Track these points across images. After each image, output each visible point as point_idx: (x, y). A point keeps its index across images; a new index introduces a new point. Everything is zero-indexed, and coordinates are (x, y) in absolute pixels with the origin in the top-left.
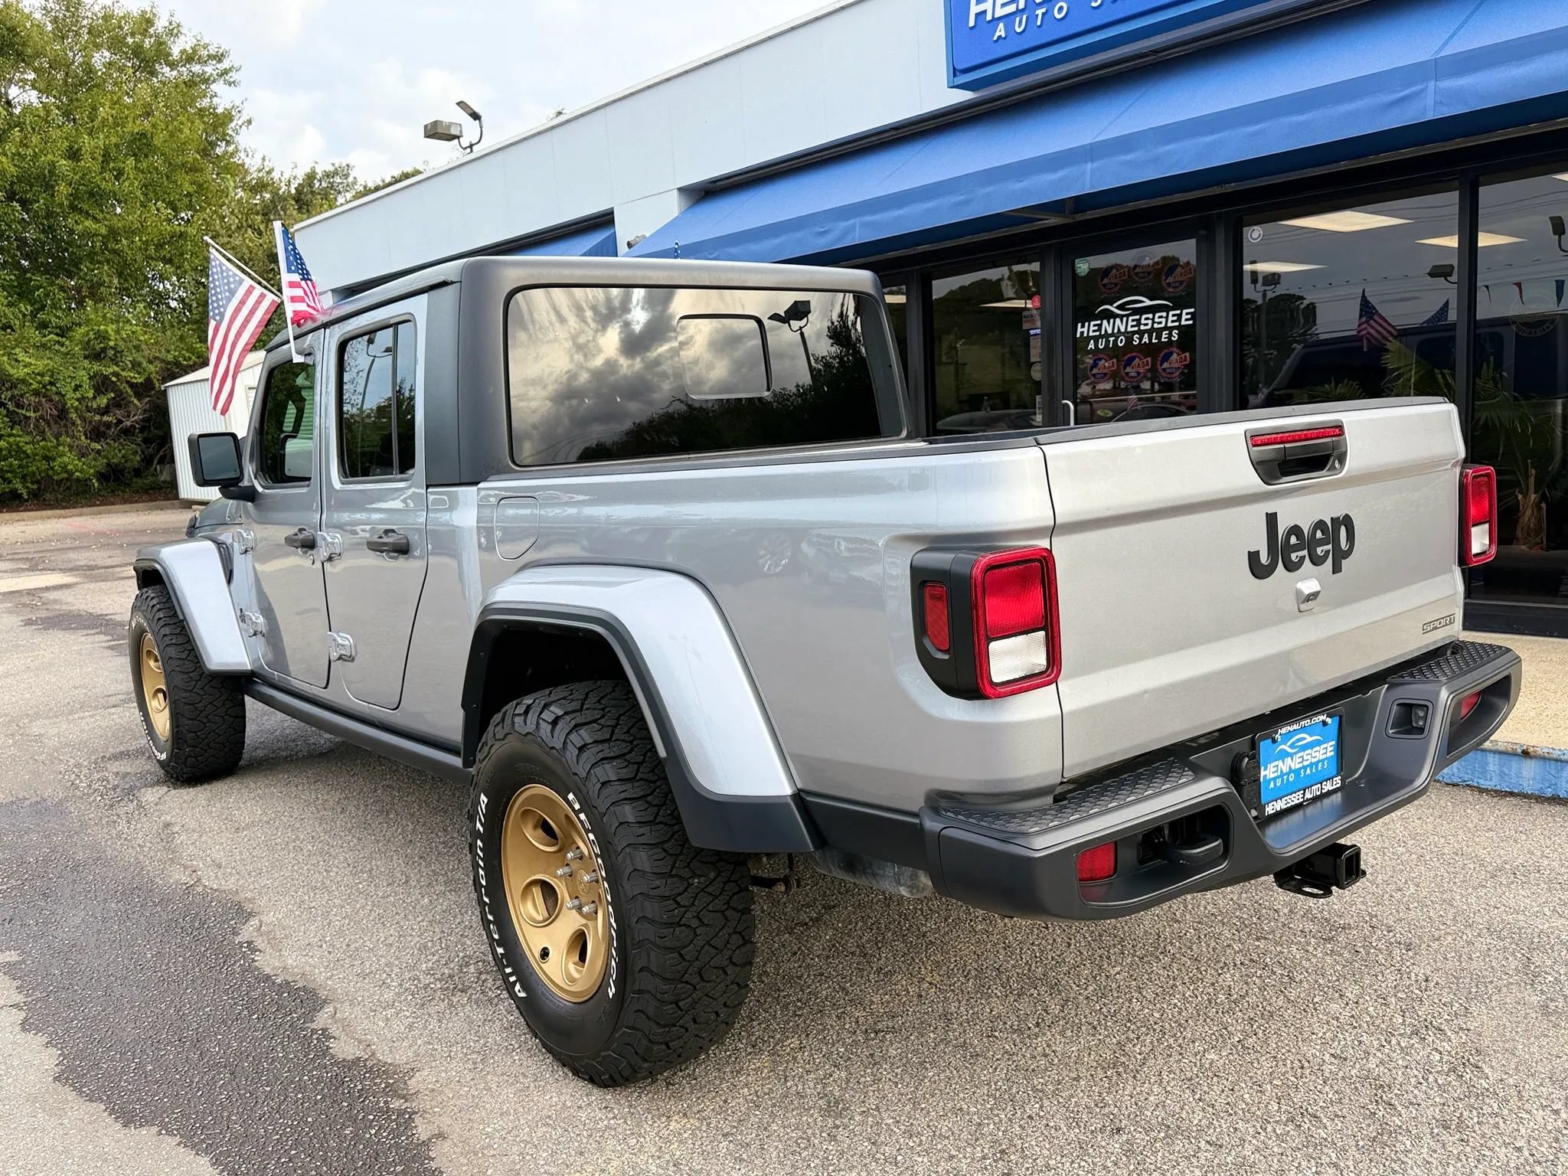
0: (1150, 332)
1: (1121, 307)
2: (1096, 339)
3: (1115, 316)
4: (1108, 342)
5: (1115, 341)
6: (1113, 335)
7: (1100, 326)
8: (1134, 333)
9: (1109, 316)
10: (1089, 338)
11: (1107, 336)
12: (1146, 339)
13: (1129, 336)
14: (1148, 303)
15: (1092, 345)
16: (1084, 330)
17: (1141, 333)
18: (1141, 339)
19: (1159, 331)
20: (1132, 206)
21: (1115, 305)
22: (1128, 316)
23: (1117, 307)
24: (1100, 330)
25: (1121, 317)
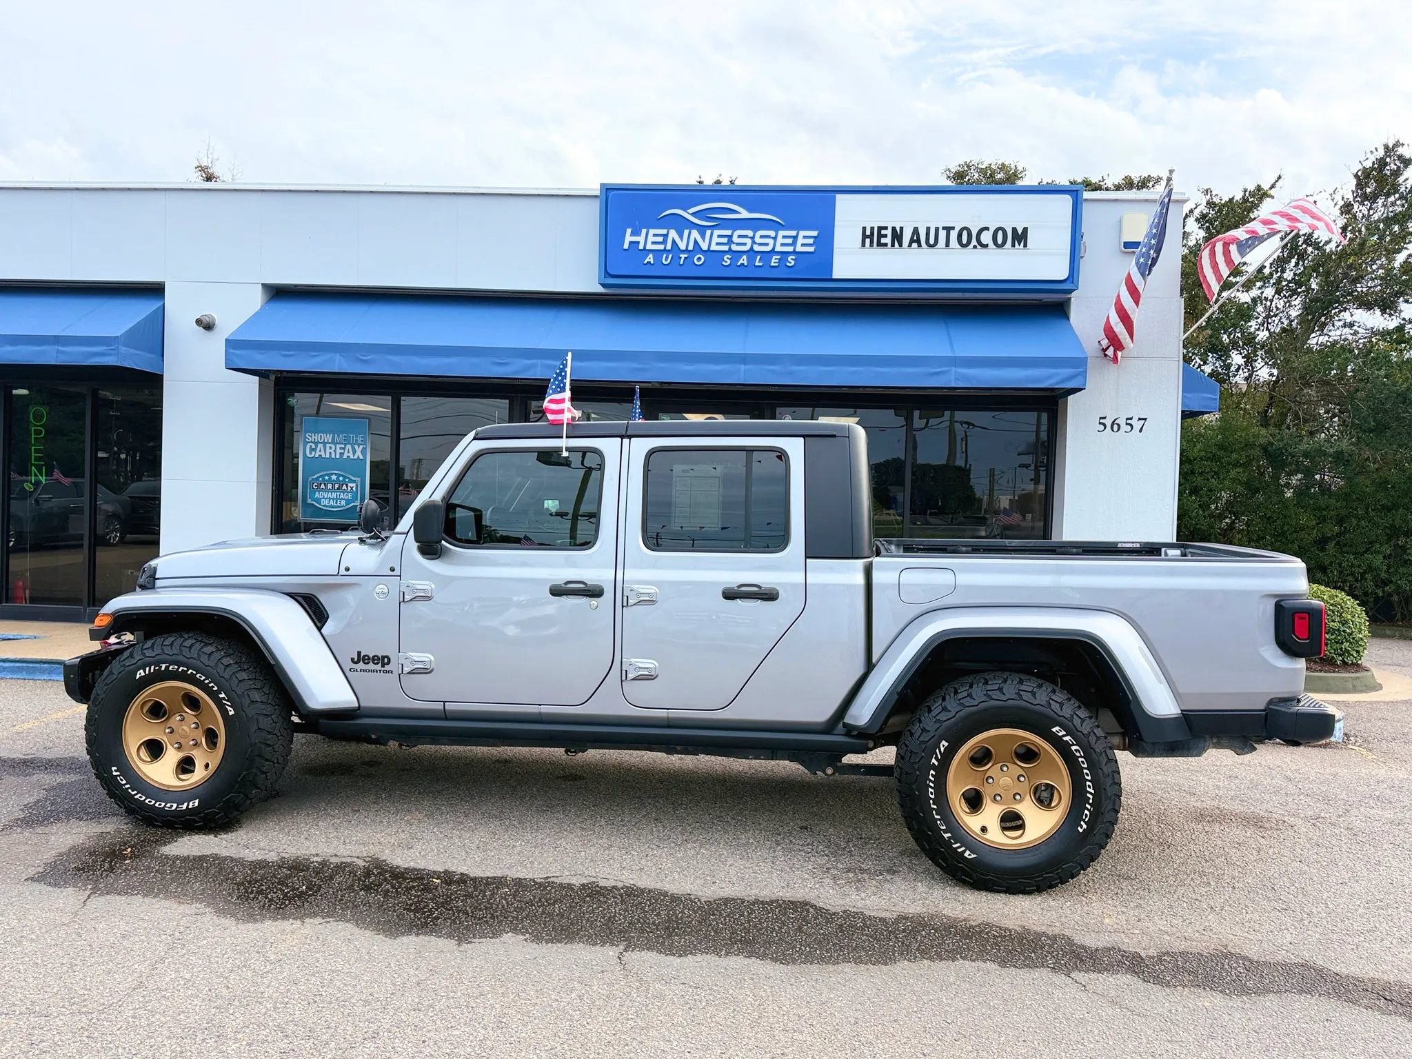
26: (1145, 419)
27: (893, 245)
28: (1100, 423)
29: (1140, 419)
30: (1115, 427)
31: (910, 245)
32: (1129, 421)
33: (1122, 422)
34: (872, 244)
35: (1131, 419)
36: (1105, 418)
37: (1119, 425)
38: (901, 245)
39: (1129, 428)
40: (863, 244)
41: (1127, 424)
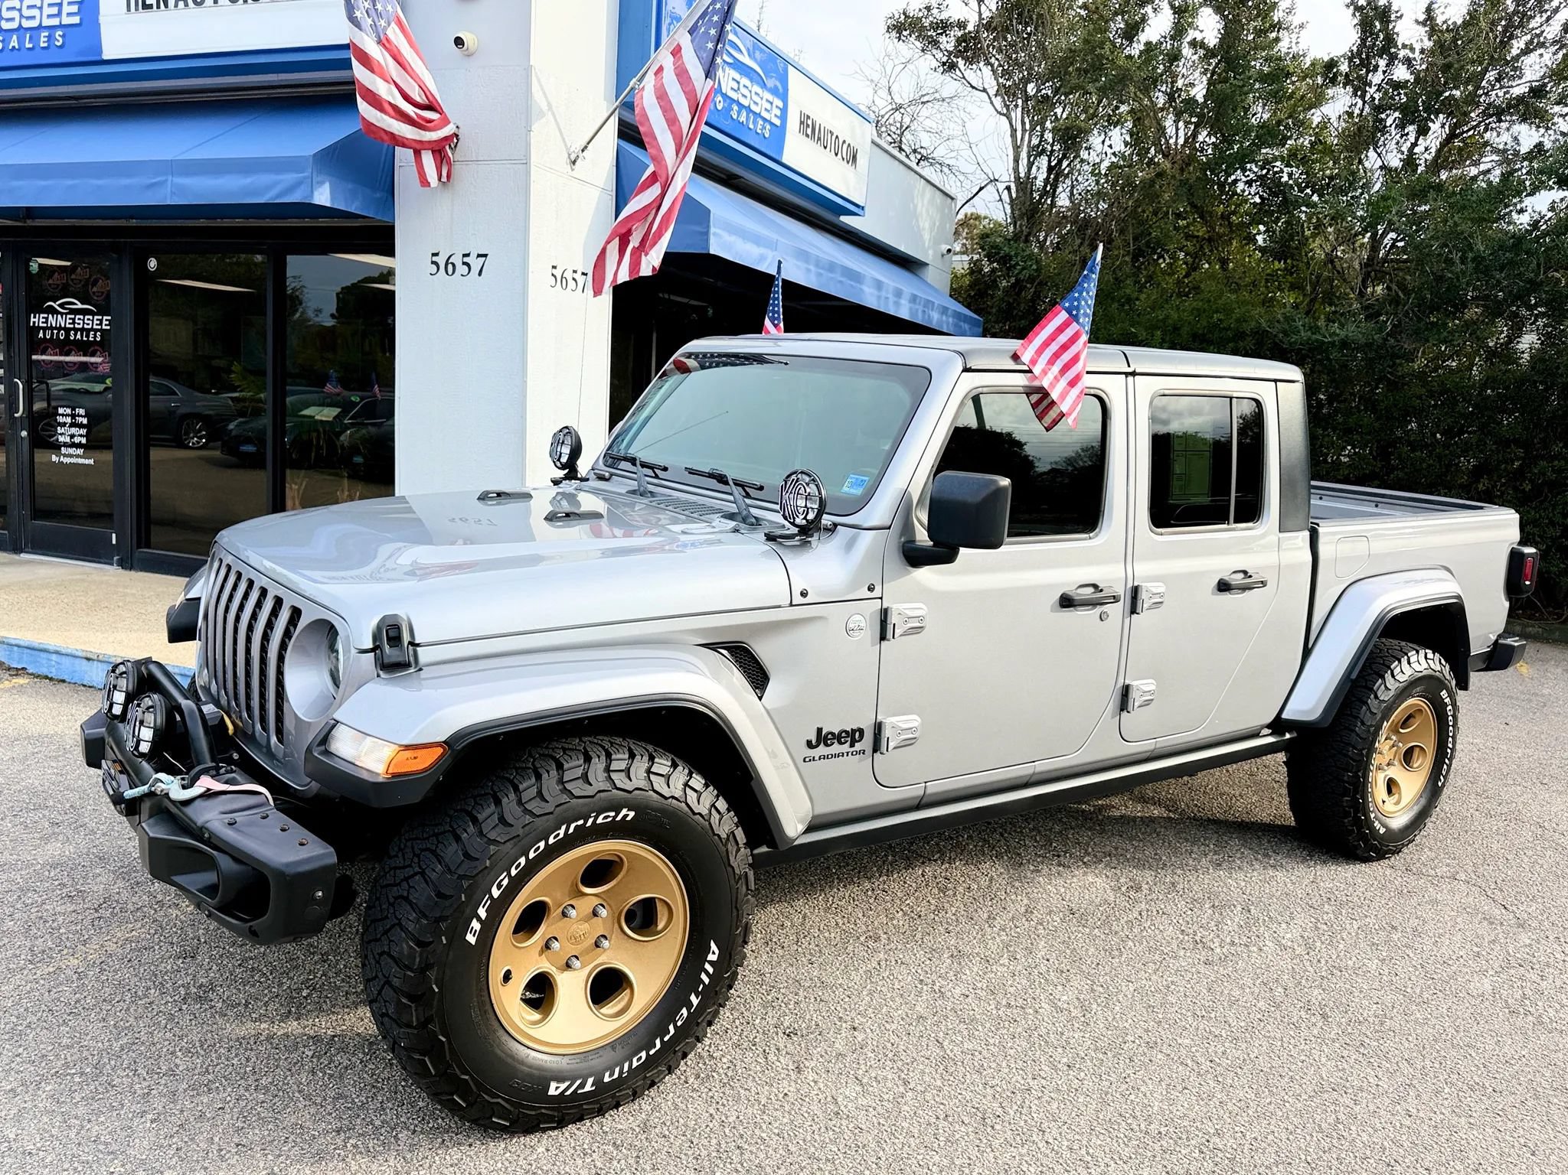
0: (82, 330)
1: (61, 305)
2: (45, 329)
3: (58, 313)
4: (52, 334)
5: (58, 334)
6: (56, 328)
7: (47, 319)
8: (71, 329)
9: (52, 311)
10: (40, 328)
11: (52, 328)
12: (79, 336)
13: (67, 331)
14: (80, 306)
15: (41, 335)
16: (37, 320)
17: (76, 330)
18: (75, 335)
19: (88, 331)
20: (67, 222)
21: (58, 303)
22: (66, 314)
23: (59, 305)
24: (46, 322)
25: (62, 314)
26: (485, 256)
27: (158, 7)
28: (433, 262)
29: (479, 256)
30: (450, 267)
31: (176, 6)
32: (466, 260)
33: (457, 260)
34: (137, 9)
35: (467, 255)
36: (436, 254)
37: (454, 265)
38: (166, 6)
39: (466, 268)
40: (129, 9)
41: (464, 263)
